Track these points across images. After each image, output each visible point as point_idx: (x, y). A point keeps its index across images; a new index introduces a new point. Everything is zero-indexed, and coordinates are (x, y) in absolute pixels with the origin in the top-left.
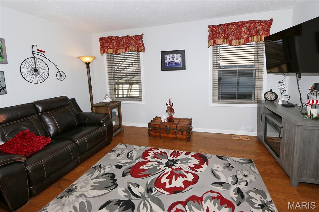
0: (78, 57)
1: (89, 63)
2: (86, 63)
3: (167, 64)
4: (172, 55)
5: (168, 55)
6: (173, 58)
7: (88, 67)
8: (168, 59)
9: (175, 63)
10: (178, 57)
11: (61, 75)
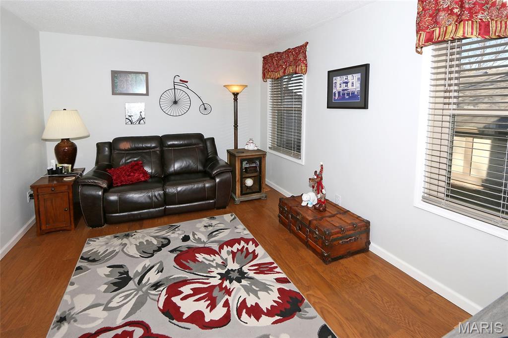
0: (224, 86)
1: (238, 94)
2: (234, 94)
3: (337, 95)
4: (345, 77)
5: (338, 77)
6: (347, 83)
7: (236, 100)
8: (338, 85)
9: (348, 94)
10: (354, 81)
11: (205, 108)
